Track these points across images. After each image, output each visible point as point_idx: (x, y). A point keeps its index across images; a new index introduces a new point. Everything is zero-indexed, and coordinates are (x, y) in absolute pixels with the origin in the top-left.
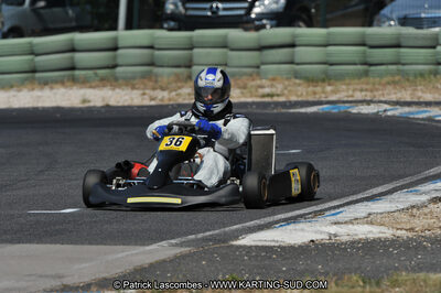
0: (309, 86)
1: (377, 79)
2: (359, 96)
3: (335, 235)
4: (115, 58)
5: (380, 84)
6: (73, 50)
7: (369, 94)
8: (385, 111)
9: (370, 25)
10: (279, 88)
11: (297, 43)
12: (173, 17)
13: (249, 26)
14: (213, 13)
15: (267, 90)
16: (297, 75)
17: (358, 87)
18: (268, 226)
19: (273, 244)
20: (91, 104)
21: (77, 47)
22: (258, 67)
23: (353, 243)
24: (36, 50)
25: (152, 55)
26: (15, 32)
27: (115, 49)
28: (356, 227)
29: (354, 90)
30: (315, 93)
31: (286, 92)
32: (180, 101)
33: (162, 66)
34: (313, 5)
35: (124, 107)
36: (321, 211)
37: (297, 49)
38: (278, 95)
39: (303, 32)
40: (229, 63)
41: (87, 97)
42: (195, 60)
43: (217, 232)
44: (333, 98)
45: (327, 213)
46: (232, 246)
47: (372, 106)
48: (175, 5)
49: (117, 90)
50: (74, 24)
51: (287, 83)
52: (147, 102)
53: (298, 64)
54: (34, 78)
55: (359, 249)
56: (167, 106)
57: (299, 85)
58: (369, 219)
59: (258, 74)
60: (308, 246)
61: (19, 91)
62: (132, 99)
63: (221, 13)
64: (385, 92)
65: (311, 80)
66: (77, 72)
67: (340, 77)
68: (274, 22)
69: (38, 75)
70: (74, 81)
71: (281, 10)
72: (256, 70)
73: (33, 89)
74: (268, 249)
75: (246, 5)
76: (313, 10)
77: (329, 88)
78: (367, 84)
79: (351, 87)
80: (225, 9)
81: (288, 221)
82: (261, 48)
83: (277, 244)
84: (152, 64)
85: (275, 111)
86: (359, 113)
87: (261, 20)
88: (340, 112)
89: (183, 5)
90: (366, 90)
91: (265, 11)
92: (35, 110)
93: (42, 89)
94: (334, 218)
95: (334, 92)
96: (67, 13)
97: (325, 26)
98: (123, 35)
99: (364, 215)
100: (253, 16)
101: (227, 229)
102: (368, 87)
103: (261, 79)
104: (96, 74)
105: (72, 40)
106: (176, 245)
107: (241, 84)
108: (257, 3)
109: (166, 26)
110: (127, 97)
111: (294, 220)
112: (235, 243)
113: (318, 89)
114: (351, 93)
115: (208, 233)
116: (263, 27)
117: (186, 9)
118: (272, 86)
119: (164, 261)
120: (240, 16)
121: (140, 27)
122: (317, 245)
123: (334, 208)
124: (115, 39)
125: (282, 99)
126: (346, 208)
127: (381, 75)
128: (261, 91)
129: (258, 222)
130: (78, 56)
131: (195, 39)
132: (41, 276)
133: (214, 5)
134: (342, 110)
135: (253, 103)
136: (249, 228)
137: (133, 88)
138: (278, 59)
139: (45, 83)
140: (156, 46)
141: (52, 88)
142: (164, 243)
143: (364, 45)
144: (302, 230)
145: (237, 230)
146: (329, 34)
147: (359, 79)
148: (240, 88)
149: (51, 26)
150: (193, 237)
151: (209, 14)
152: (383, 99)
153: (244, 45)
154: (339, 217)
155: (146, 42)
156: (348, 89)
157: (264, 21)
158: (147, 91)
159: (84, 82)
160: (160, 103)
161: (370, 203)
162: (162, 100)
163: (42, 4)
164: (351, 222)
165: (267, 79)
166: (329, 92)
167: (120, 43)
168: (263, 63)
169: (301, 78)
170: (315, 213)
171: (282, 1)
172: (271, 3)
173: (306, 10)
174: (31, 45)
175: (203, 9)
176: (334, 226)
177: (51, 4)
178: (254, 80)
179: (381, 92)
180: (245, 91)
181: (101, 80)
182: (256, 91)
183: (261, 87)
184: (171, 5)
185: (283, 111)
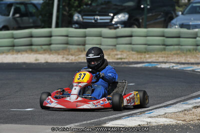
0: (138, 55)
1: (169, 52)
2: (161, 60)
3: (150, 123)
4: (50, 41)
5: (170, 54)
6: (31, 37)
7: (165, 59)
8: (173, 67)
9: (166, 27)
10: (125, 55)
11: (133, 35)
12: (77, 22)
13: (112, 27)
14: (95, 21)
15: (119, 56)
16: (133, 50)
17: (161, 55)
18: (119, 118)
19: (121, 126)
20: (40, 61)
21: (34, 36)
22: (115, 46)
23: (158, 126)
24: (15, 36)
25: (68, 40)
26: (5, 28)
27: (51, 36)
28: (159, 119)
29: (159, 57)
30: (141, 58)
31: (128, 57)
32: (80, 61)
33: (72, 45)
34: (141, 18)
35: (54, 63)
36: (143, 111)
37: (133, 38)
38: (124, 59)
39: (136, 30)
40: (103, 44)
41: (38, 58)
42: (87, 42)
43: (96, 120)
44: (149, 60)
45: (146, 113)
47: (167, 64)
48: (78, 17)
49: (51, 55)
50: (32, 25)
51: (128, 53)
52: (65, 61)
53: (134, 44)
54: (13, 49)
55: (160, 129)
56: (74, 63)
57: (134, 54)
58: (165, 116)
59: (116, 49)
61: (7, 55)
62: (58, 59)
63: (99, 21)
64: (173, 58)
65: (139, 52)
66: (33, 47)
67: (153, 51)
68: (123, 26)
69: (15, 48)
70: (32, 50)
71: (126, 20)
73: (13, 54)
75: (110, 18)
76: (141, 21)
77: (147, 56)
78: (165, 54)
79: (158, 55)
80: (101, 19)
81: (129, 116)
82: (117, 37)
83: (123, 126)
84: (67, 44)
85: (123, 66)
86: (161, 68)
88: (152, 67)
89: (82, 17)
90: (164, 57)
91: (119, 20)
92: (14, 64)
93: (17, 54)
94: (149, 115)
95: (150, 58)
97: (146, 27)
98: (54, 30)
99: (163, 113)
100: (113, 23)
101: (101, 119)
102: (166, 56)
103: (117, 51)
104: (42, 48)
105: (31, 33)
107: (108, 53)
108: (115, 17)
109: (74, 26)
110: (56, 59)
111: (131, 115)
112: (104, 125)
113: (143, 56)
114: (157, 58)
115: (92, 121)
116: (118, 27)
117: (83, 19)
118: (121, 54)
120: (108, 22)
121: (62, 27)
123: (150, 110)
124: (51, 32)
125: (126, 60)
126: (155, 110)
127: (171, 50)
128: (117, 57)
129: (115, 116)
130: (34, 39)
131: (87, 33)
133: (96, 17)
135: (113, 62)
136: (111, 119)
137: (59, 54)
138: (124, 42)
139: (18, 52)
140: (69, 36)
141: (21, 54)
143: (163, 36)
144: (135, 120)
145: (105, 120)
146: (148, 31)
147: (161, 52)
148: (107, 55)
149: (22, 26)
150: (85, 122)
151: (93, 21)
152: (172, 61)
154: (152, 115)
155: (64, 34)
156: (156, 57)
157: (118, 25)
158: (65, 56)
159: (36, 51)
161: (165, 108)
162: (72, 60)
163: (18, 15)
164: (157, 117)
165: (119, 51)
166: (148, 58)
167: (53, 34)
168: (118, 44)
169: (135, 51)
170: (141, 113)
171: (127, 16)
172: (122, 17)
173: (137, 20)
174: (13, 34)
175: (91, 19)
176: (149, 119)
177: (22, 15)
178: (113, 51)
179: (171, 58)
180: (110, 57)
181: (44, 50)
182: (114, 56)
183: (117, 55)
184: (76, 17)
185: (127, 66)
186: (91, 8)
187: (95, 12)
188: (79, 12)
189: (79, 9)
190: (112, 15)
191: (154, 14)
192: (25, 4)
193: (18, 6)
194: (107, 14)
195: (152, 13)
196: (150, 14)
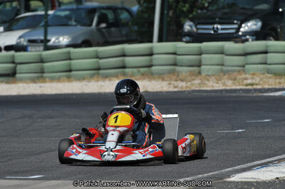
0: (276, 79)
4: (151, 60)
6: (124, 55)
10: (257, 80)
11: (269, 51)
12: (189, 34)
13: (238, 40)
14: (215, 31)
15: (249, 81)
16: (268, 72)
18: (249, 169)
19: (252, 180)
21: (127, 54)
22: (244, 66)
24: (100, 55)
25: (175, 59)
26: (86, 43)
27: (151, 54)
31: (261, 82)
32: (193, 88)
33: (182, 66)
34: (279, 26)
35: (157, 92)
36: (283, 159)
37: (269, 55)
38: (257, 84)
39: (272, 43)
40: (225, 64)
42: (203, 62)
43: (217, 172)
46: (226, 181)
48: (191, 26)
49: (153, 82)
50: (124, 39)
51: (262, 76)
52: (172, 89)
53: (269, 64)
54: (99, 74)
56: (185, 91)
57: (270, 78)
59: (244, 71)
60: (274, 181)
61: (89, 82)
62: (162, 87)
63: (220, 32)
65: (277, 74)
66: (127, 70)
68: (254, 37)
69: (101, 71)
70: (125, 75)
71: (259, 30)
72: (242, 68)
73: (98, 81)
74: (249, 184)
75: (236, 26)
76: (279, 30)
80: (222, 29)
81: (263, 165)
82: (246, 54)
83: (255, 181)
84: (175, 64)
85: (255, 95)
87: (245, 36)
89: (196, 26)
91: (249, 30)
92: (100, 94)
93: (104, 80)
98: (157, 46)
100: (240, 33)
101: (223, 171)
103: (246, 74)
104: (139, 72)
105: (123, 49)
107: (233, 77)
108: (243, 25)
109: (184, 40)
110: (159, 86)
111: (266, 165)
112: (228, 180)
113: (282, 80)
115: (210, 174)
116: (247, 40)
117: (197, 29)
118: (253, 78)
120: (232, 33)
121: (167, 41)
122: (280, 181)
124: (151, 48)
125: (259, 87)
128: (245, 82)
129: (242, 166)
130: (129, 60)
131: (203, 48)
133: (215, 26)
135: (241, 89)
136: (237, 170)
137: (163, 80)
139: (106, 77)
140: (178, 53)
141: (110, 80)
144: (271, 171)
145: (229, 171)
148: (232, 80)
149: (110, 40)
150: (201, 176)
151: (212, 32)
155: (171, 50)
157: (248, 37)
158: (172, 82)
159: (132, 76)
160: (180, 90)
162: (182, 88)
163: (103, 25)
165: (249, 74)
167: (155, 51)
168: (247, 64)
169: (271, 73)
170: (280, 161)
171: (260, 24)
172: (252, 25)
173: (275, 30)
174: (97, 52)
175: (208, 29)
177: (110, 26)
178: (240, 75)
180: (235, 82)
181: (143, 74)
182: (242, 81)
183: (246, 79)
184: (188, 26)
185: (260, 94)
186: (209, 13)
187: (215, 18)
188: (191, 20)
189: (191, 16)
190: (238, 22)
192: (114, 9)
193: (104, 11)
194: (232, 21)
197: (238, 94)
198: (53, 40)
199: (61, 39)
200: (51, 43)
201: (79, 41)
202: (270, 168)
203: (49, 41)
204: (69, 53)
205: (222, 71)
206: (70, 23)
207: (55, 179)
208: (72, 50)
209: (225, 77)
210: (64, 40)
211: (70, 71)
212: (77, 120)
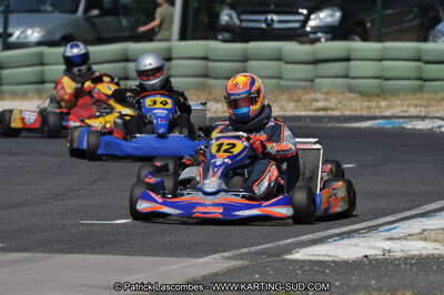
0: (363, 101)
1: (432, 95)
2: (413, 111)
3: (389, 251)
4: (169, 68)
5: (435, 99)
6: (126, 59)
7: (423, 109)
8: (440, 127)
9: (425, 40)
10: (333, 102)
11: (352, 57)
12: (228, 28)
13: (305, 39)
14: (268, 25)
15: (321, 104)
16: (351, 89)
17: (414, 102)
18: (322, 241)
19: (326, 259)
21: (131, 57)
22: (312, 81)
23: (407, 260)
25: (206, 67)
26: (66, 40)
27: (169, 60)
28: (410, 243)
29: (409, 106)
31: (340, 106)
33: (217, 78)
34: (369, 19)
36: (375, 226)
37: (352, 63)
38: (332, 109)
39: (357, 45)
40: (284, 76)
43: (270, 245)
44: (388, 113)
45: (382, 229)
46: (285, 260)
47: (427, 122)
48: (230, 16)
50: (127, 34)
51: (340, 97)
53: (353, 78)
55: (412, 265)
57: (354, 99)
58: (423, 235)
59: (313, 88)
60: (361, 261)
63: (276, 26)
64: (440, 108)
65: (365, 94)
66: (130, 83)
67: (395, 93)
68: (329, 36)
71: (336, 24)
72: (309, 83)
74: (321, 264)
75: (301, 18)
76: (369, 25)
77: (383, 104)
78: (422, 99)
79: (406, 102)
80: (280, 22)
81: (343, 236)
82: (316, 62)
83: (330, 259)
84: (206, 76)
85: (329, 125)
86: (414, 129)
87: (316, 33)
88: (394, 127)
89: (238, 16)
90: (421, 106)
91: (320, 24)
94: (387, 234)
95: (388, 107)
96: (120, 22)
97: (380, 39)
98: (177, 45)
99: (418, 231)
100: (308, 29)
101: (280, 243)
102: (425, 102)
103: (315, 92)
105: (126, 50)
106: (229, 258)
107: (296, 98)
108: (312, 17)
109: (220, 37)
111: (348, 235)
112: (288, 257)
113: (373, 104)
114: (405, 108)
115: (261, 247)
116: (318, 40)
117: (241, 21)
118: (326, 100)
119: (217, 274)
120: (296, 29)
121: (194, 38)
122: (370, 261)
123: (392, 222)
124: (169, 50)
125: (336, 113)
126: (400, 224)
127: (436, 91)
128: (316, 105)
129: (311, 236)
130: (132, 66)
131: (249, 52)
132: (92, 287)
133: (269, 17)
134: (396, 125)
135: (307, 117)
136: (303, 242)
138: (333, 73)
140: (211, 57)
142: (217, 256)
143: (419, 60)
144: (356, 245)
145: (290, 244)
146: (384, 49)
147: (414, 94)
148: (294, 101)
149: (105, 35)
150: (246, 250)
151: (264, 26)
152: (437, 115)
153: (298, 58)
154: (393, 233)
155: (200, 53)
156: (403, 105)
157: (319, 35)
158: (200, 107)
160: (214, 115)
161: (423, 220)
162: (215, 112)
163: (95, 12)
164: (405, 238)
165: (321, 92)
166: (385, 107)
167: (174, 54)
168: (318, 77)
169: (355, 92)
170: (371, 229)
171: (338, 15)
172: (326, 17)
173: (361, 24)
175: (258, 21)
176: (388, 242)
177: (105, 13)
178: (307, 93)
179: (435, 108)
180: (299, 104)
182: (310, 104)
183: (316, 100)
184: (226, 16)
185: (338, 125)
187: (269, 5)
188: (232, 6)
190: (305, 12)
191: (397, 11)
194: (294, 10)
195: (394, 9)
196: (390, 11)
197: (304, 124)
198: (16, 34)
199: (29, 32)
200: (13, 39)
201: (58, 37)
202: (354, 241)
203: (11, 35)
204: (41, 55)
205: (278, 87)
206: (43, 8)
207: (19, 251)
208: (46, 50)
209: (284, 96)
210: (34, 35)
211: (43, 82)
212: (53, 159)
